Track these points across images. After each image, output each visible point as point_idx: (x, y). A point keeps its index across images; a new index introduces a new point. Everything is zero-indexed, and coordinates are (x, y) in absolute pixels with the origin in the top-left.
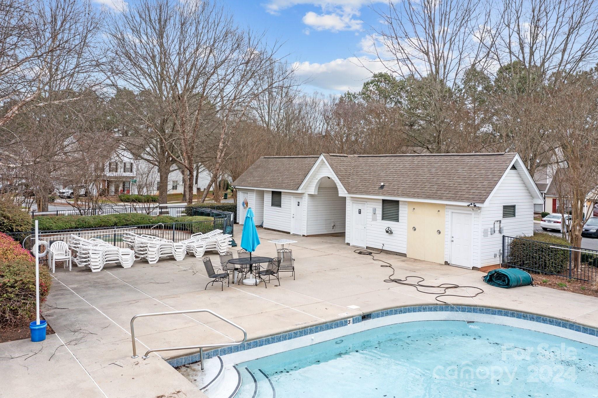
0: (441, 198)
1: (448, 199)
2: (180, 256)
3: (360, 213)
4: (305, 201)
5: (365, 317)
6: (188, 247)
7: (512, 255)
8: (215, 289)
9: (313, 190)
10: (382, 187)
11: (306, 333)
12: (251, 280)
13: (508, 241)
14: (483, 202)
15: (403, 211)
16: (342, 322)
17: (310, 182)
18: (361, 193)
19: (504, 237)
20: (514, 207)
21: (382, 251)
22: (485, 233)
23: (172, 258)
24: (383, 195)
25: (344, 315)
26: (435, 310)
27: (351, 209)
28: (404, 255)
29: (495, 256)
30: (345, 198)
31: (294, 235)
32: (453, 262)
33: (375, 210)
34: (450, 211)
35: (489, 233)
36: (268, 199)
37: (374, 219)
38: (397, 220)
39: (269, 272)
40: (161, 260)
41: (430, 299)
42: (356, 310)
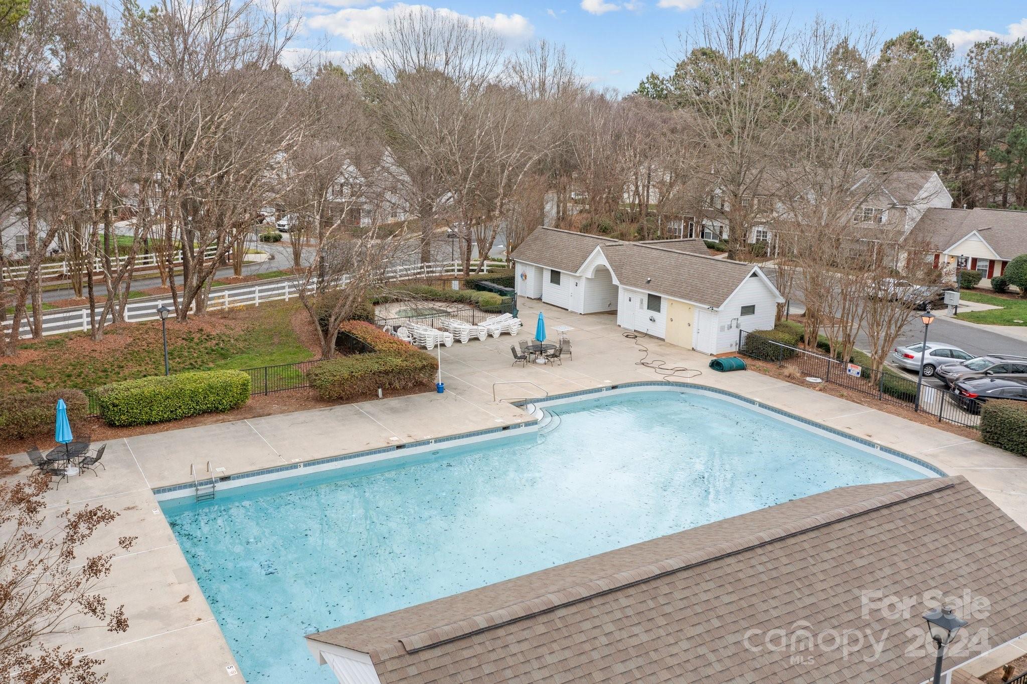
0: (690, 300)
1: (696, 301)
2: (483, 337)
3: (630, 300)
4: (583, 283)
5: (614, 388)
6: (488, 330)
7: (747, 344)
8: (519, 366)
9: (590, 274)
10: (649, 282)
11: (577, 395)
12: (541, 360)
13: (744, 334)
14: (718, 307)
15: (664, 305)
16: (599, 390)
17: (588, 267)
18: (631, 285)
19: (741, 331)
20: (754, 306)
21: (646, 335)
22: (722, 329)
23: (477, 339)
24: (648, 289)
25: (601, 386)
26: (662, 385)
27: (623, 296)
28: (663, 340)
29: (731, 345)
30: (617, 287)
31: (572, 312)
32: (698, 349)
33: (642, 301)
34: (698, 309)
35: (726, 329)
36: (547, 276)
37: (641, 308)
38: (659, 311)
39: (554, 356)
40: (470, 340)
41: (660, 378)
42: (609, 383)
